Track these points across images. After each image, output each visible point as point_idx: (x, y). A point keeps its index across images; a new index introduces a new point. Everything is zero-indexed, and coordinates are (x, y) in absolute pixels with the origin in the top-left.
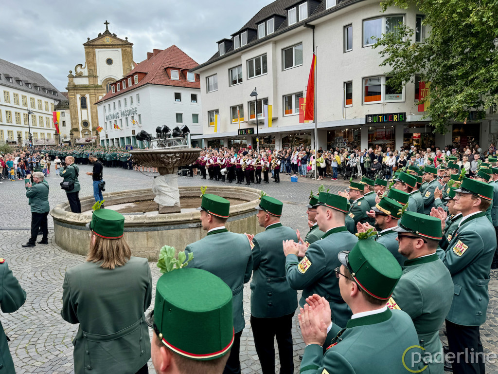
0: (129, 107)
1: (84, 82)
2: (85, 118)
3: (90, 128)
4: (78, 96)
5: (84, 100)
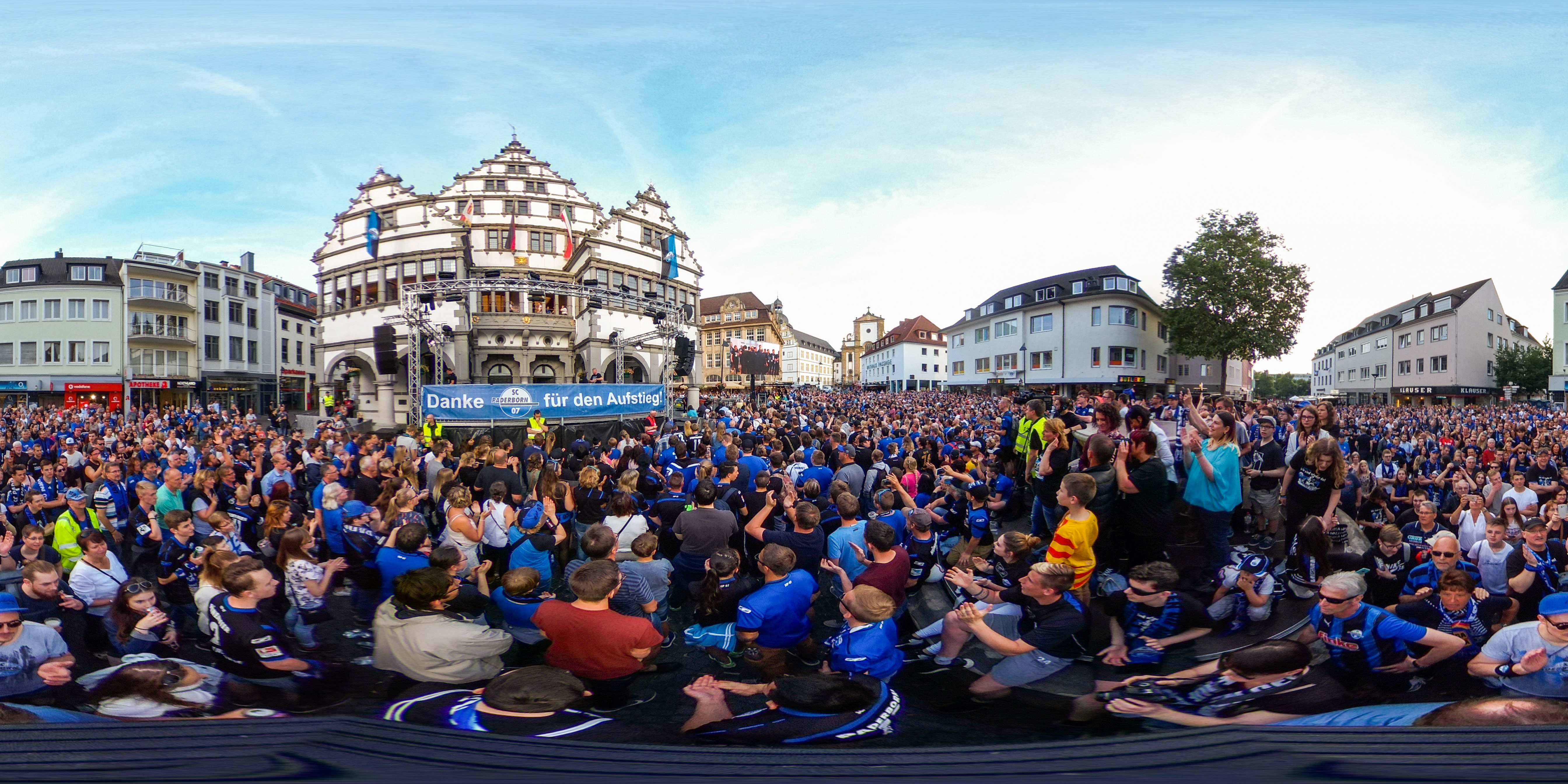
0: (886, 359)
1: (852, 344)
2: (850, 368)
3: (853, 375)
4: (847, 354)
5: (850, 356)
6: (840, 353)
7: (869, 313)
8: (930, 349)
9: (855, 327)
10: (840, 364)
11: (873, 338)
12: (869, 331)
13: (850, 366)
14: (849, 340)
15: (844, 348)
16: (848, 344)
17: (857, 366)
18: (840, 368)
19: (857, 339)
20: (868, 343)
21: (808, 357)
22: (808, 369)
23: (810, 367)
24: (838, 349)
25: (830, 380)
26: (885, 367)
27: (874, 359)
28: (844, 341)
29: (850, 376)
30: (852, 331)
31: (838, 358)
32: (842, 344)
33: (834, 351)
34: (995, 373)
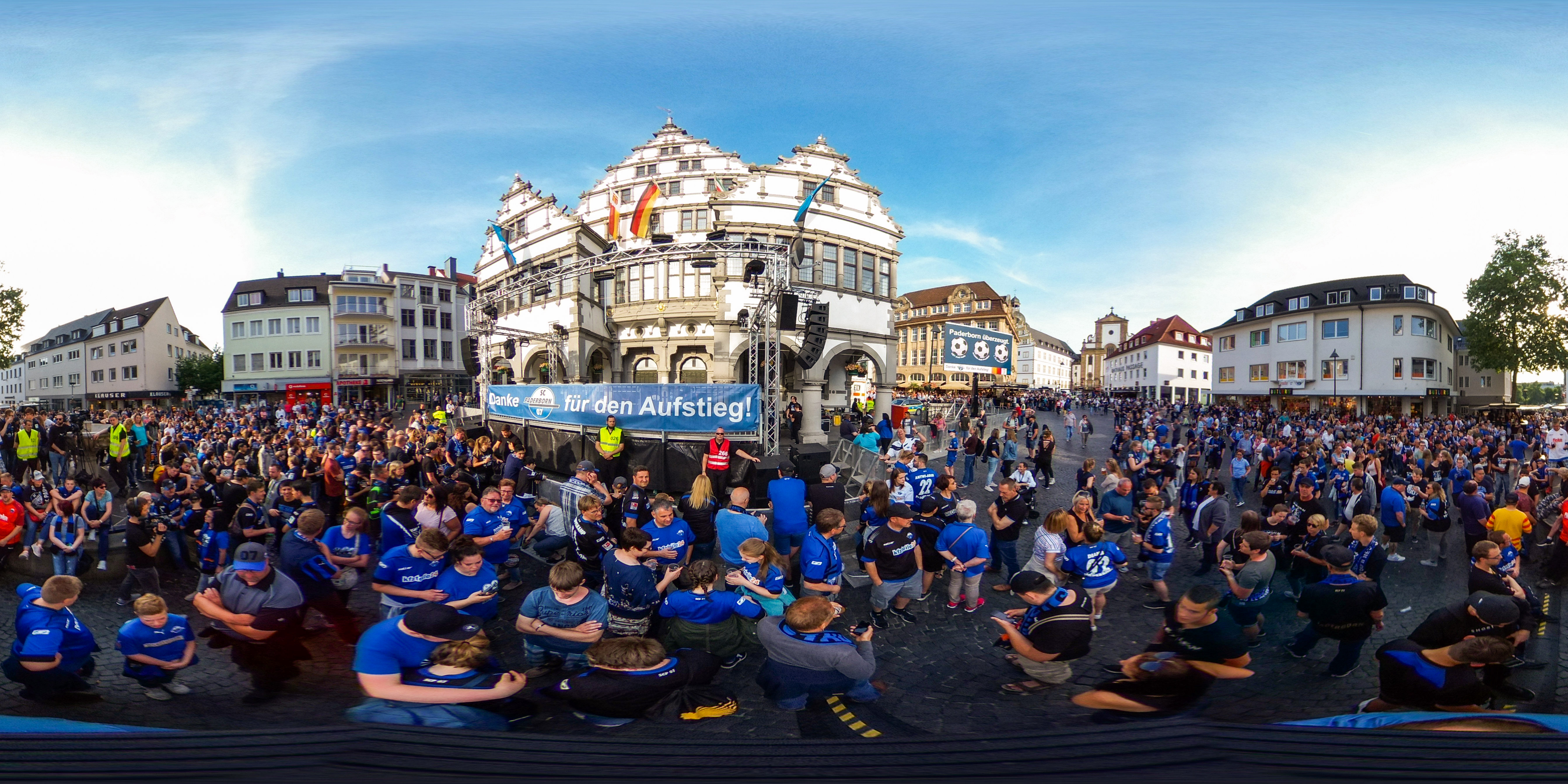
0: (1135, 362)
1: (1093, 346)
2: (1090, 371)
3: (1093, 378)
4: (1088, 356)
5: (1090, 359)
6: (1080, 355)
7: (1112, 314)
8: (1188, 353)
9: (1097, 328)
10: (1079, 366)
11: (1115, 340)
12: (1111, 332)
13: (1090, 369)
14: (1090, 342)
15: (1084, 350)
16: (1088, 346)
17: (1097, 370)
18: (1079, 371)
19: (1098, 341)
20: (1110, 347)
21: (1045, 358)
22: (1044, 371)
23: (1047, 369)
24: (1077, 351)
25: (1068, 384)
26: (1134, 371)
27: (1119, 361)
28: (1084, 343)
29: (1090, 380)
30: (1093, 333)
31: (1077, 360)
32: (1081, 346)
33: (1073, 353)
34: (1276, 382)
